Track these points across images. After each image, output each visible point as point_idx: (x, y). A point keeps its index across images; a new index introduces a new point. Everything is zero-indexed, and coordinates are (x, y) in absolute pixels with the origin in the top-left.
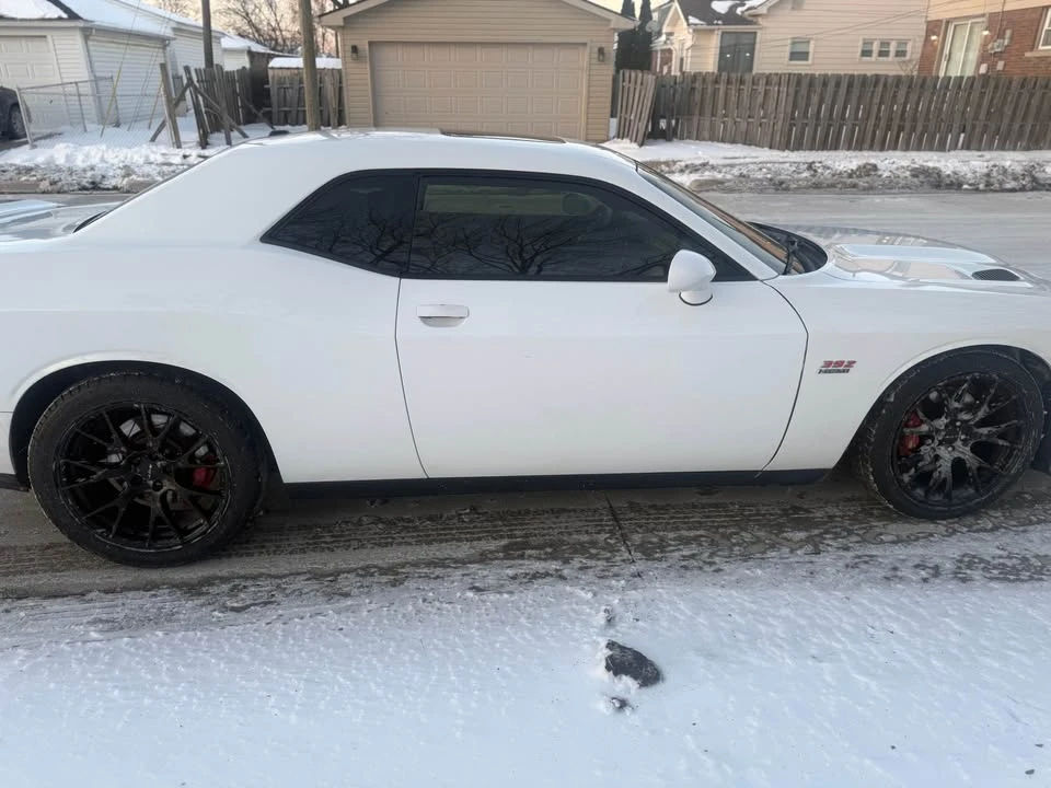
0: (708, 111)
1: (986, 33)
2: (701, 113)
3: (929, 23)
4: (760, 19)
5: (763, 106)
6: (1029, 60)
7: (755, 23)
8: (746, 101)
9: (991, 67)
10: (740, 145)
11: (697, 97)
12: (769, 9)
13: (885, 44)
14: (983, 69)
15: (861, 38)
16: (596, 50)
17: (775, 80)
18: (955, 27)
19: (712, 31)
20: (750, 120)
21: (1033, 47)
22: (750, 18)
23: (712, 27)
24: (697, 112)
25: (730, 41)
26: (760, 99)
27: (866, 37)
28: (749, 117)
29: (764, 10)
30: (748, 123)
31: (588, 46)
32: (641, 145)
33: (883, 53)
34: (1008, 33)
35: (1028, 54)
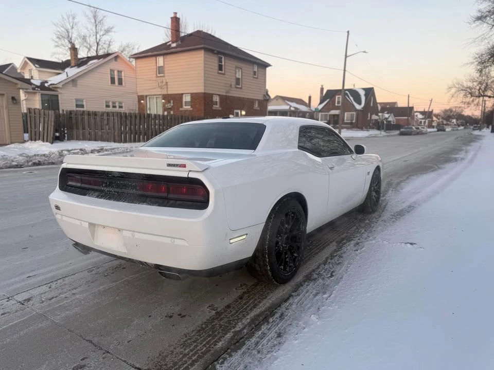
0: (80, 127)
1: (163, 101)
2: (77, 128)
3: (138, 96)
4: (59, 90)
5: (108, 124)
6: (181, 111)
7: (57, 91)
8: (99, 123)
9: (169, 113)
10: (100, 142)
11: (74, 121)
12: (63, 85)
13: (114, 103)
14: (166, 113)
15: (104, 100)
16: (10, 98)
17: (111, 114)
18: (149, 98)
19: (35, 93)
20: (102, 131)
21: (182, 106)
22: (53, 89)
23: (34, 91)
24: (75, 127)
25: (46, 98)
26: (106, 122)
27: (107, 100)
28: (102, 129)
29: (60, 86)
30: (102, 132)
31: (5, 96)
32: (52, 143)
33: (114, 107)
34: (172, 102)
35: (181, 109)
